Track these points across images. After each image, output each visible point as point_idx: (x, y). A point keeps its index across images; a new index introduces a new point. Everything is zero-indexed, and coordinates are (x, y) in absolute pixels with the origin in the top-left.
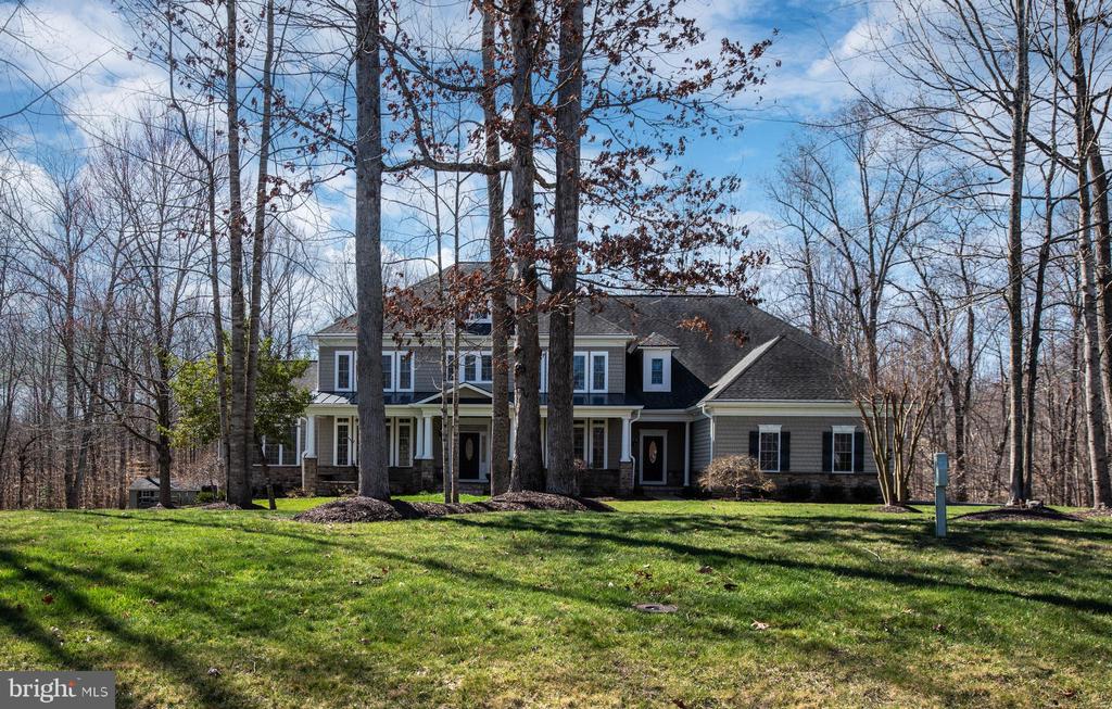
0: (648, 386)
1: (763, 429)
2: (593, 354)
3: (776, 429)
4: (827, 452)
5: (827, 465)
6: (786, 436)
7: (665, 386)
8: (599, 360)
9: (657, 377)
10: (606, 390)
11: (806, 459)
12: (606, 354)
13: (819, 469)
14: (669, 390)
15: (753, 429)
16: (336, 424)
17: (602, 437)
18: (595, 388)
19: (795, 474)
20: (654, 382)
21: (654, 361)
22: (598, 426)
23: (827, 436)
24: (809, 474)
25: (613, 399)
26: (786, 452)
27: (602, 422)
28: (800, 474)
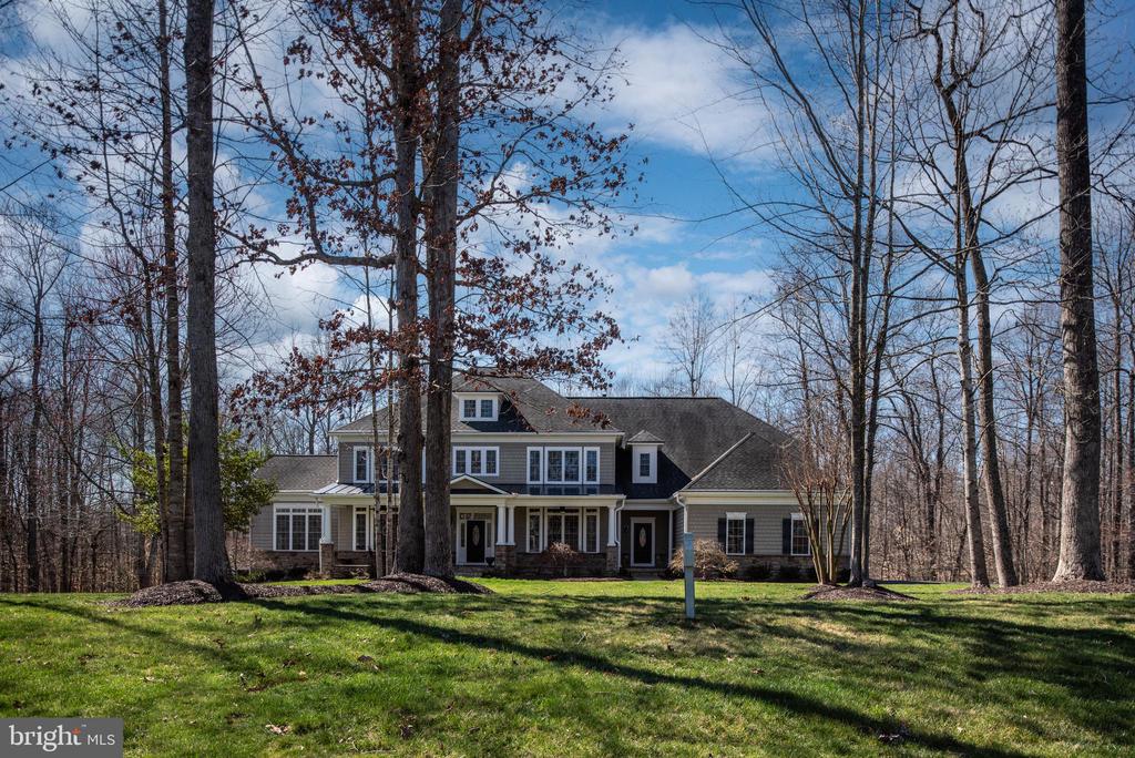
0: (637, 478)
1: (730, 516)
2: (586, 449)
3: (742, 516)
4: (786, 536)
5: (786, 549)
6: (750, 523)
7: (652, 478)
8: (592, 455)
9: (645, 471)
10: (598, 482)
11: (768, 543)
12: (597, 449)
13: (780, 552)
14: (656, 482)
15: (723, 517)
16: (355, 513)
17: (595, 525)
18: (588, 480)
19: (758, 557)
20: (642, 474)
21: (642, 455)
22: (591, 514)
23: (787, 523)
24: (770, 556)
25: (604, 489)
26: (750, 537)
27: (595, 510)
28: (762, 556)
